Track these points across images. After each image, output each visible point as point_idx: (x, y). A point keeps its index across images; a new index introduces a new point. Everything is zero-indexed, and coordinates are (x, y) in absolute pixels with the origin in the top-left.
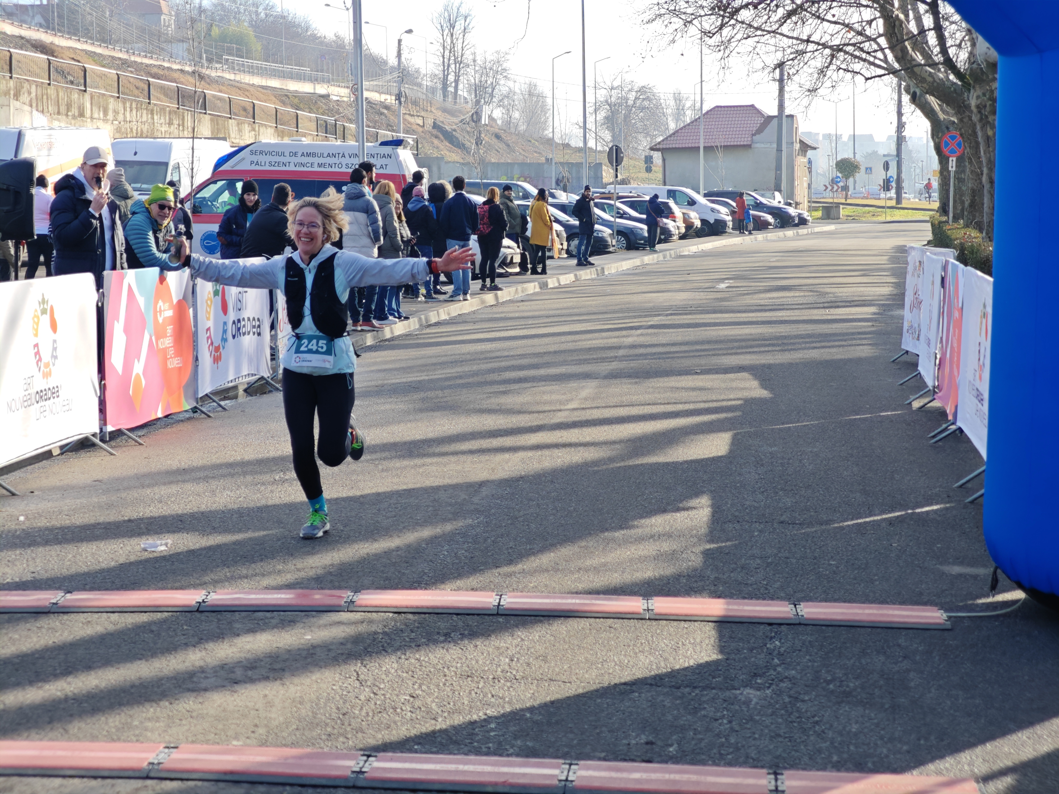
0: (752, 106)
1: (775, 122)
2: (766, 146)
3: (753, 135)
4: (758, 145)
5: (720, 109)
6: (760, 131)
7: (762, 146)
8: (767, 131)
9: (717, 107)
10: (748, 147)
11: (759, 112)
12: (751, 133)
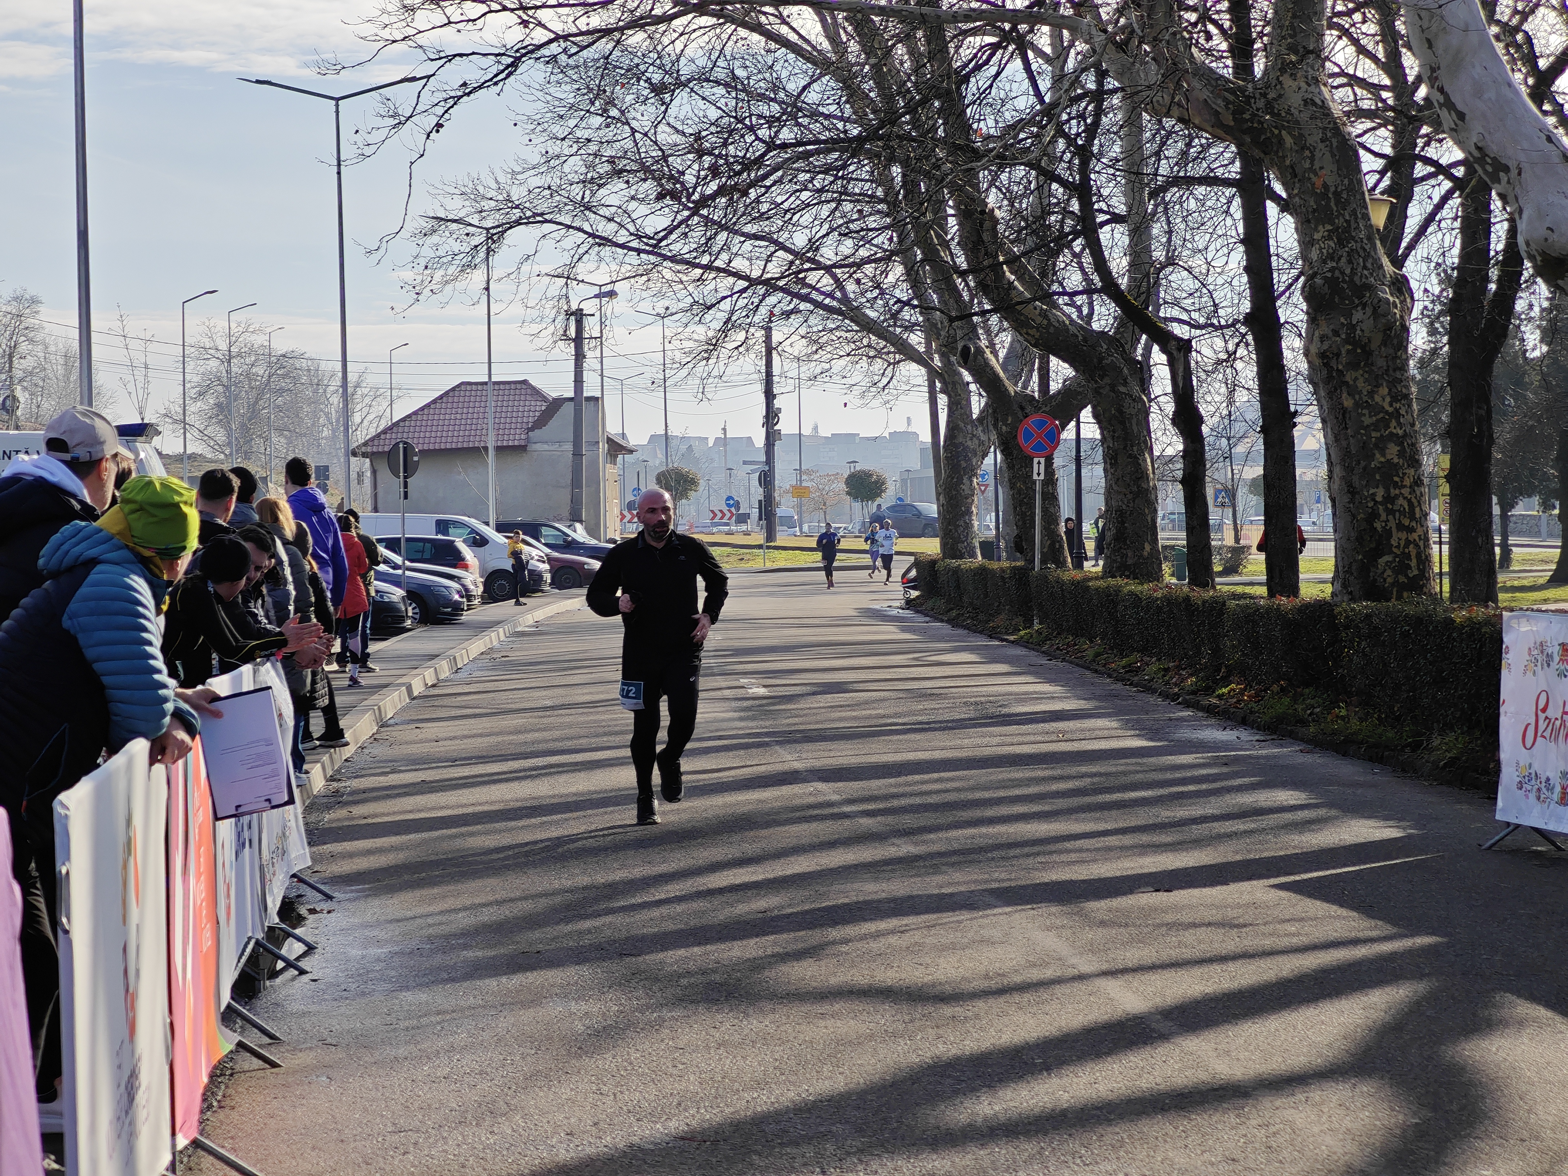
0: (525, 382)
1: (569, 408)
2: (552, 448)
3: (530, 430)
4: (538, 447)
5: (469, 388)
6: (542, 421)
7: (546, 447)
8: (554, 423)
9: (462, 383)
10: (521, 449)
11: (536, 393)
12: (525, 426)
